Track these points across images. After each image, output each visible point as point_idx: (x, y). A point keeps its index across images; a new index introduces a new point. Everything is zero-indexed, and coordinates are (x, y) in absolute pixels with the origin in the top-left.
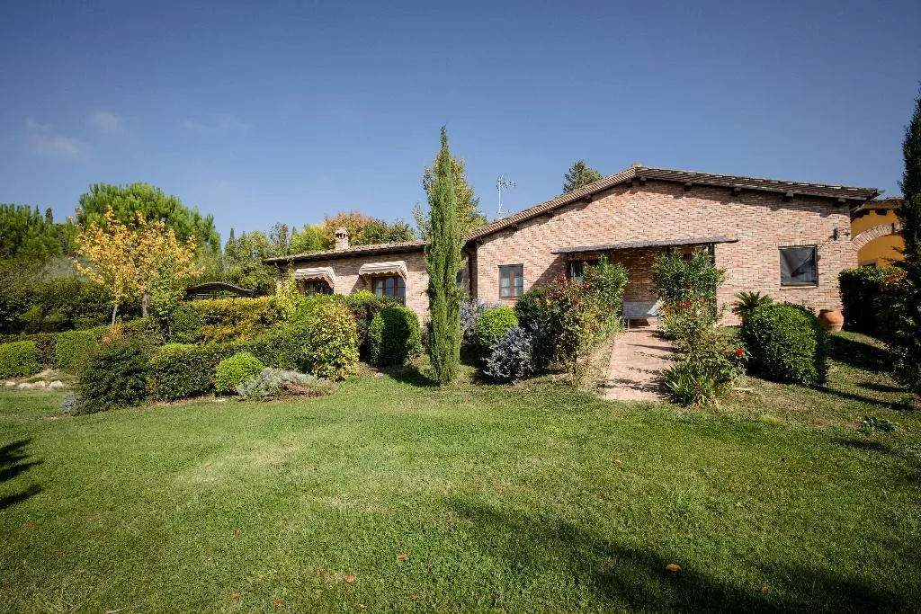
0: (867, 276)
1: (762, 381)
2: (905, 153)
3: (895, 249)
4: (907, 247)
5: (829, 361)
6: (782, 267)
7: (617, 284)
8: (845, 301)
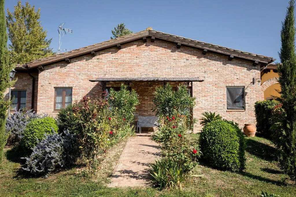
0: (267, 105)
1: (210, 169)
2: (282, 36)
3: (276, 90)
4: (282, 90)
5: (247, 154)
6: (227, 98)
7: (131, 104)
8: (258, 119)
